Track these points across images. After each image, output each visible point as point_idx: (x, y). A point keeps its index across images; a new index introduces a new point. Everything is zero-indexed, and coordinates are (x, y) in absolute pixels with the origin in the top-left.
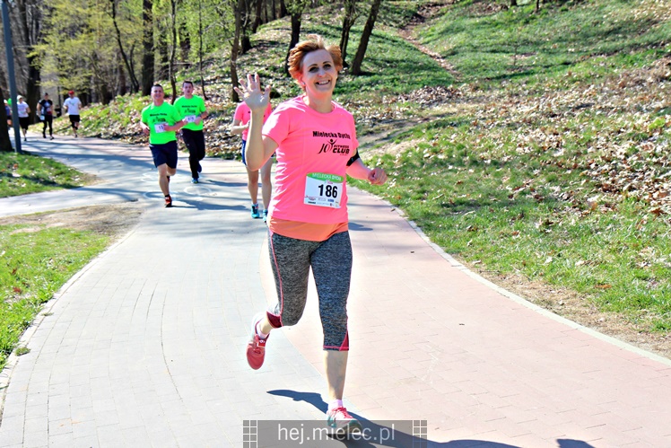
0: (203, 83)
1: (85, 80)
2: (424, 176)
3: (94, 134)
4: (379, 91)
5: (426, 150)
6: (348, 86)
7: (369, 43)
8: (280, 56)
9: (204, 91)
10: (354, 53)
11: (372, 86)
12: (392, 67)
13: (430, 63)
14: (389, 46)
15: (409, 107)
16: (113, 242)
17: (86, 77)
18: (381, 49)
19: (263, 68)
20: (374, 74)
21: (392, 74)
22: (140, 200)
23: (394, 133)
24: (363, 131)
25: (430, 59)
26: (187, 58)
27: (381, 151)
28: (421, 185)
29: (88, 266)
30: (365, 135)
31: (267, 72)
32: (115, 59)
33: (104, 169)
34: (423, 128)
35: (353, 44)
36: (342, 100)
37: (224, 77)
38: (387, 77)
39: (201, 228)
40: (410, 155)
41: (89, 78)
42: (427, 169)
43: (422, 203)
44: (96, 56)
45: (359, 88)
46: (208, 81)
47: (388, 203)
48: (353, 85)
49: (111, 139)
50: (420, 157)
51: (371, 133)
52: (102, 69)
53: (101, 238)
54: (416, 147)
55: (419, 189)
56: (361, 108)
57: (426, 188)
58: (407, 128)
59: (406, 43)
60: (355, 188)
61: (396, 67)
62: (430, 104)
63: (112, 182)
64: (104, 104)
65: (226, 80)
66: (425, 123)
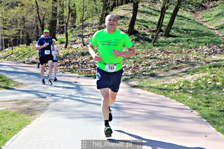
0: (83, 37)
1: (17, 31)
2: (208, 93)
3: (21, 61)
4: (180, 46)
5: (209, 79)
6: (162, 42)
7: (175, 19)
8: (125, 24)
9: (83, 41)
10: (167, 25)
11: (176, 43)
12: (187, 33)
13: (209, 32)
14: (186, 22)
15: (198, 55)
16: (34, 119)
17: (18, 30)
18: (181, 23)
20: (177, 37)
21: (187, 37)
22: (48, 97)
23: (190, 69)
24: (172, 67)
25: (209, 30)
26: (75, 23)
27: (182, 78)
28: (207, 99)
29: (20, 132)
30: (173, 69)
32: (34, 21)
33: (27, 79)
34: (207, 67)
35: (167, 20)
36: (159, 50)
38: (185, 39)
39: (83, 115)
40: (199, 81)
41: (20, 30)
42: (210, 90)
43: (209, 109)
44: (24, 19)
45: (169, 44)
46: (85, 36)
47: (188, 107)
48: (165, 42)
49: (30, 64)
50: (206, 83)
51: (176, 68)
52: (27, 26)
53: (27, 117)
54: (203, 77)
55: (206, 101)
56: (170, 54)
57: (210, 100)
58: (197, 67)
59: (196, 20)
60: (168, 98)
61: (189, 33)
62: (210, 54)
63: (31, 87)
64: (27, 45)
66: (208, 65)
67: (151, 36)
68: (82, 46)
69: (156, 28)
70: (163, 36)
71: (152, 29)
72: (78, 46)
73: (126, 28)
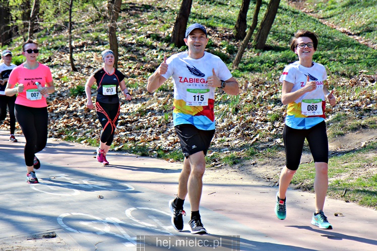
19: (143, 36)
20: (284, 49)
31: (149, 41)
37: (92, 44)
65: (98, 48)
67: (225, 48)
68: (68, 71)
69: (235, 30)
70: (253, 47)
71: (226, 32)
72: (60, 73)
73: (165, 30)
